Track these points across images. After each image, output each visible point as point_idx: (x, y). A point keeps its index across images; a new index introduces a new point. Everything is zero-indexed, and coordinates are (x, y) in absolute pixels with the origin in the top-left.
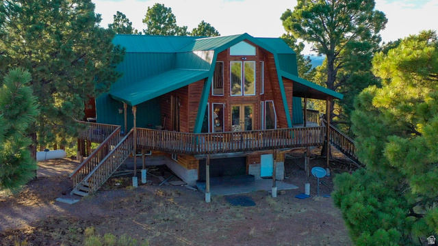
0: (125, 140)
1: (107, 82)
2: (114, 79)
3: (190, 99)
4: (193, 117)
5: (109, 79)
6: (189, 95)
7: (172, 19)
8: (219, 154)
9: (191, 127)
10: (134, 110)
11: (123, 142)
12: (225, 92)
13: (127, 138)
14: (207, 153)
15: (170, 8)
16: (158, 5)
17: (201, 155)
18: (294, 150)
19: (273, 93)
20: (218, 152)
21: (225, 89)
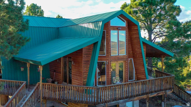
0: (32, 94)
1: (17, 45)
2: (23, 43)
3: (84, 58)
4: (85, 72)
5: (19, 43)
6: (83, 55)
7: (42, 12)
8: (114, 102)
9: (84, 80)
10: (41, 69)
11: (31, 96)
12: (107, 53)
13: (34, 92)
14: (106, 102)
15: (40, 7)
16: (33, 4)
17: (101, 104)
18: (158, 94)
19: (133, 53)
20: (114, 100)
21: (107, 51)
